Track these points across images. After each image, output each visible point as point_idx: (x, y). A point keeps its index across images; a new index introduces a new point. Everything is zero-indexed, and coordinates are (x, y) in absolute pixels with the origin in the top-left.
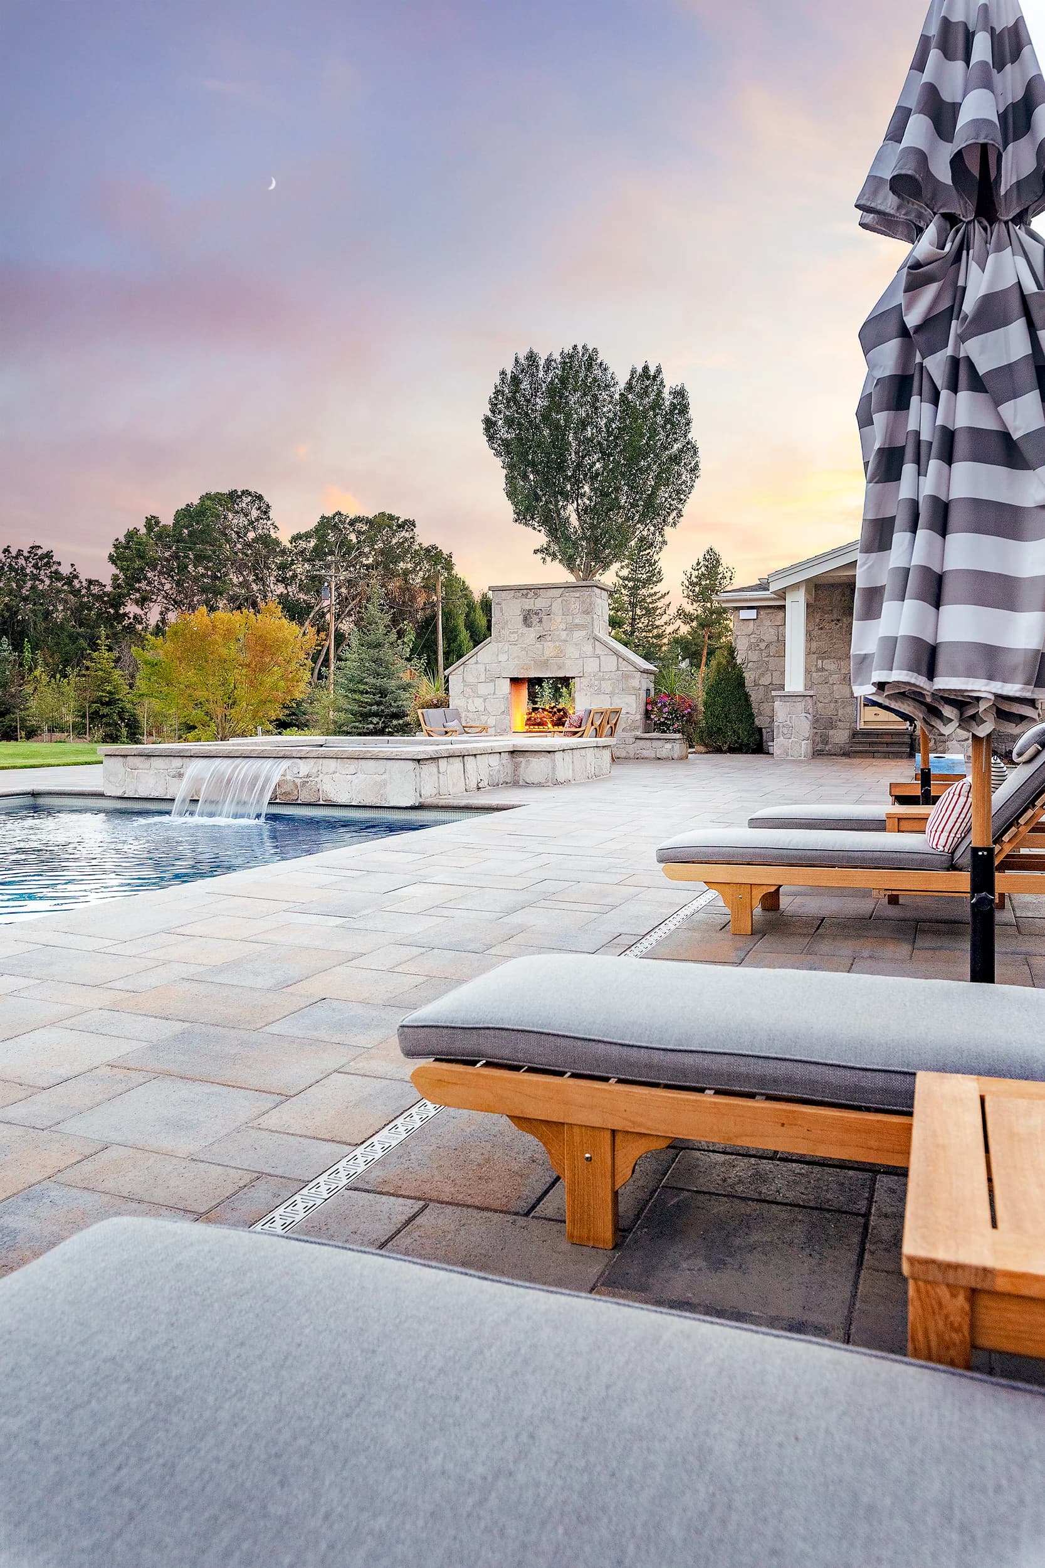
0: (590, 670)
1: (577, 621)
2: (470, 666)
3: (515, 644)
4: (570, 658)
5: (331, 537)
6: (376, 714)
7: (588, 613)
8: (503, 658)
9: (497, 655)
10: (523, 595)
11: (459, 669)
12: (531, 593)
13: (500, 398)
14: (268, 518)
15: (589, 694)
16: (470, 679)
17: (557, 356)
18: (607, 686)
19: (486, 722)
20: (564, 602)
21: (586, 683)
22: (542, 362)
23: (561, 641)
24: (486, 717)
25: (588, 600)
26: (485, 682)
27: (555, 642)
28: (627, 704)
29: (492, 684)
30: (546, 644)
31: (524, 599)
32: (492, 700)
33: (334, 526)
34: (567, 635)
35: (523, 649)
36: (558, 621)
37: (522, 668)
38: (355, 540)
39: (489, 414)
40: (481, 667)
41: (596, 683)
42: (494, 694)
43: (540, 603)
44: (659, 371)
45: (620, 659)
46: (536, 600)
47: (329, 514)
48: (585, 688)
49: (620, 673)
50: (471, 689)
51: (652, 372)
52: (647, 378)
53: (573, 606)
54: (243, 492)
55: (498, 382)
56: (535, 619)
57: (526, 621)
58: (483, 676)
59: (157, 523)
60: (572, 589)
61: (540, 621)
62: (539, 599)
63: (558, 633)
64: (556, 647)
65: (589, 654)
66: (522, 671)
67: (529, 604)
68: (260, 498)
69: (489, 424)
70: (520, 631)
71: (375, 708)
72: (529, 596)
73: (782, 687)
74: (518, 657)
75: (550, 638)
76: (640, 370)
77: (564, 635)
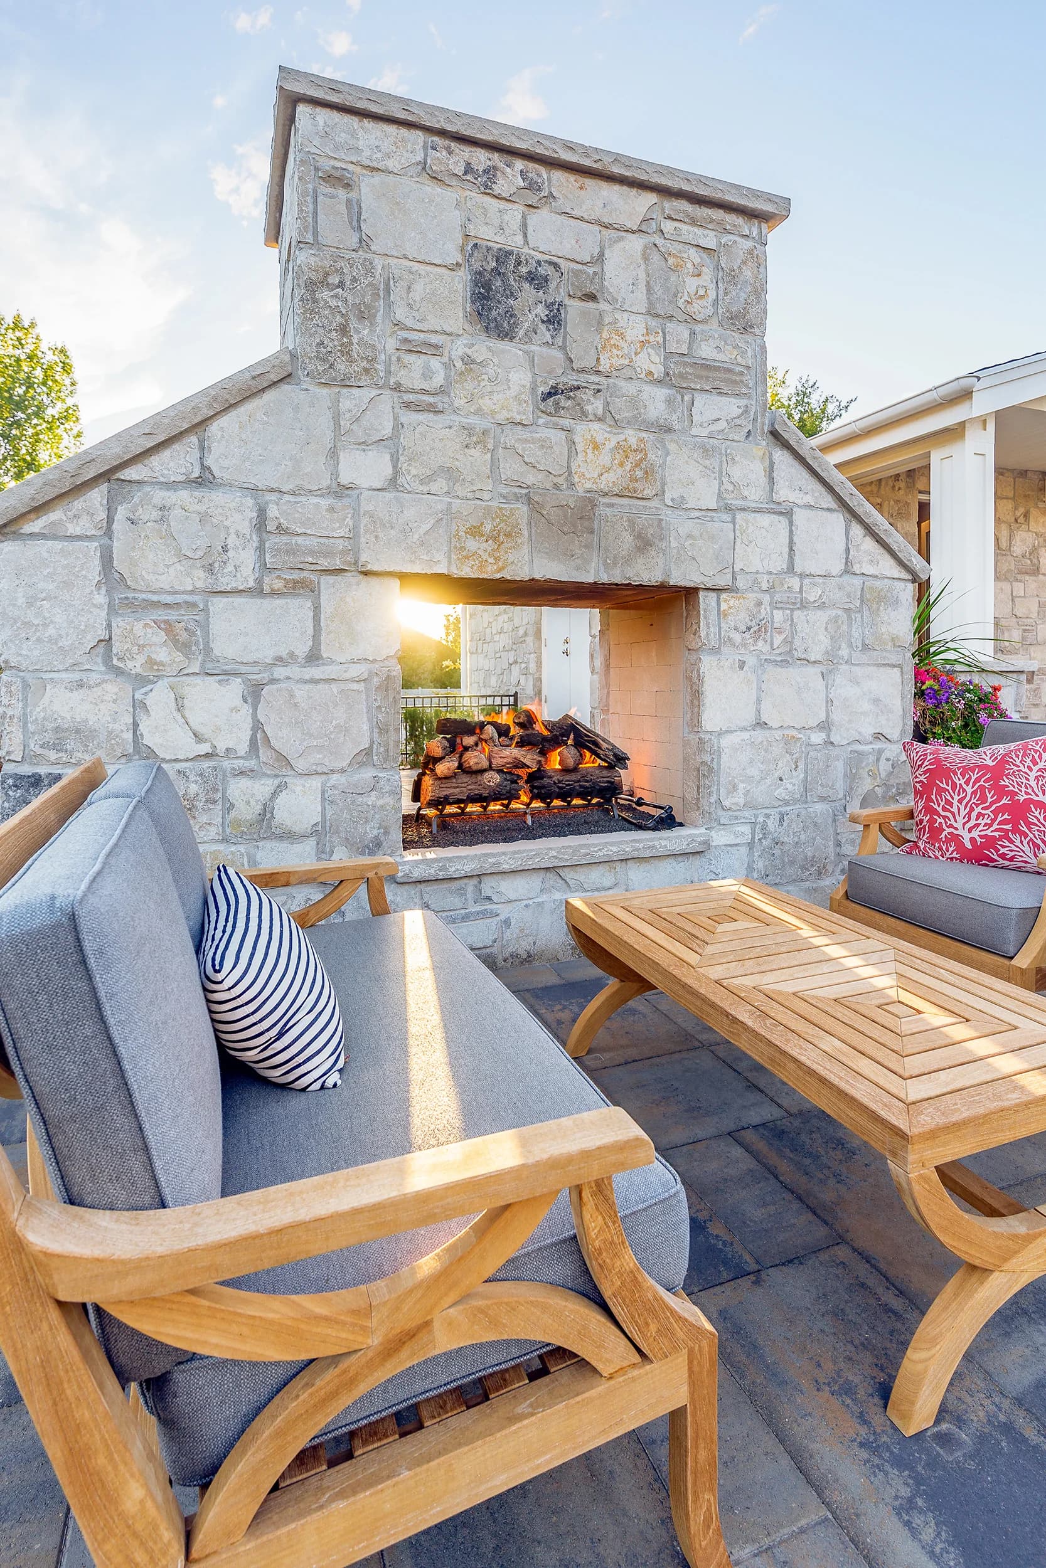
0: (756, 564)
1: (706, 351)
2: (160, 496)
3: (430, 409)
4: (679, 505)
7: (747, 326)
8: (364, 469)
9: (333, 454)
10: (469, 169)
11: (79, 503)
12: (511, 178)
15: (751, 661)
16: (156, 569)
18: (815, 633)
20: (656, 257)
21: (740, 618)
23: (649, 426)
24: (262, 788)
25: (746, 272)
26: (257, 591)
27: (618, 425)
28: (876, 701)
29: (299, 608)
30: (584, 431)
31: (477, 196)
32: (301, 693)
34: (670, 403)
35: (475, 437)
36: (628, 335)
37: (474, 532)
40: (234, 512)
41: (778, 616)
42: (314, 657)
43: (551, 235)
44: (33, 324)
45: (856, 529)
46: (534, 219)
48: (737, 637)
49: (857, 582)
50: (168, 628)
51: (25, 323)
52: (18, 327)
53: (691, 284)
56: (529, 307)
57: (489, 302)
58: (245, 558)
60: (684, 205)
61: (554, 319)
62: (545, 211)
63: (631, 388)
64: (624, 450)
65: (754, 494)
66: (471, 544)
67: (501, 223)
70: (457, 350)
72: (502, 185)
74: (451, 474)
75: (596, 406)
77: (654, 401)
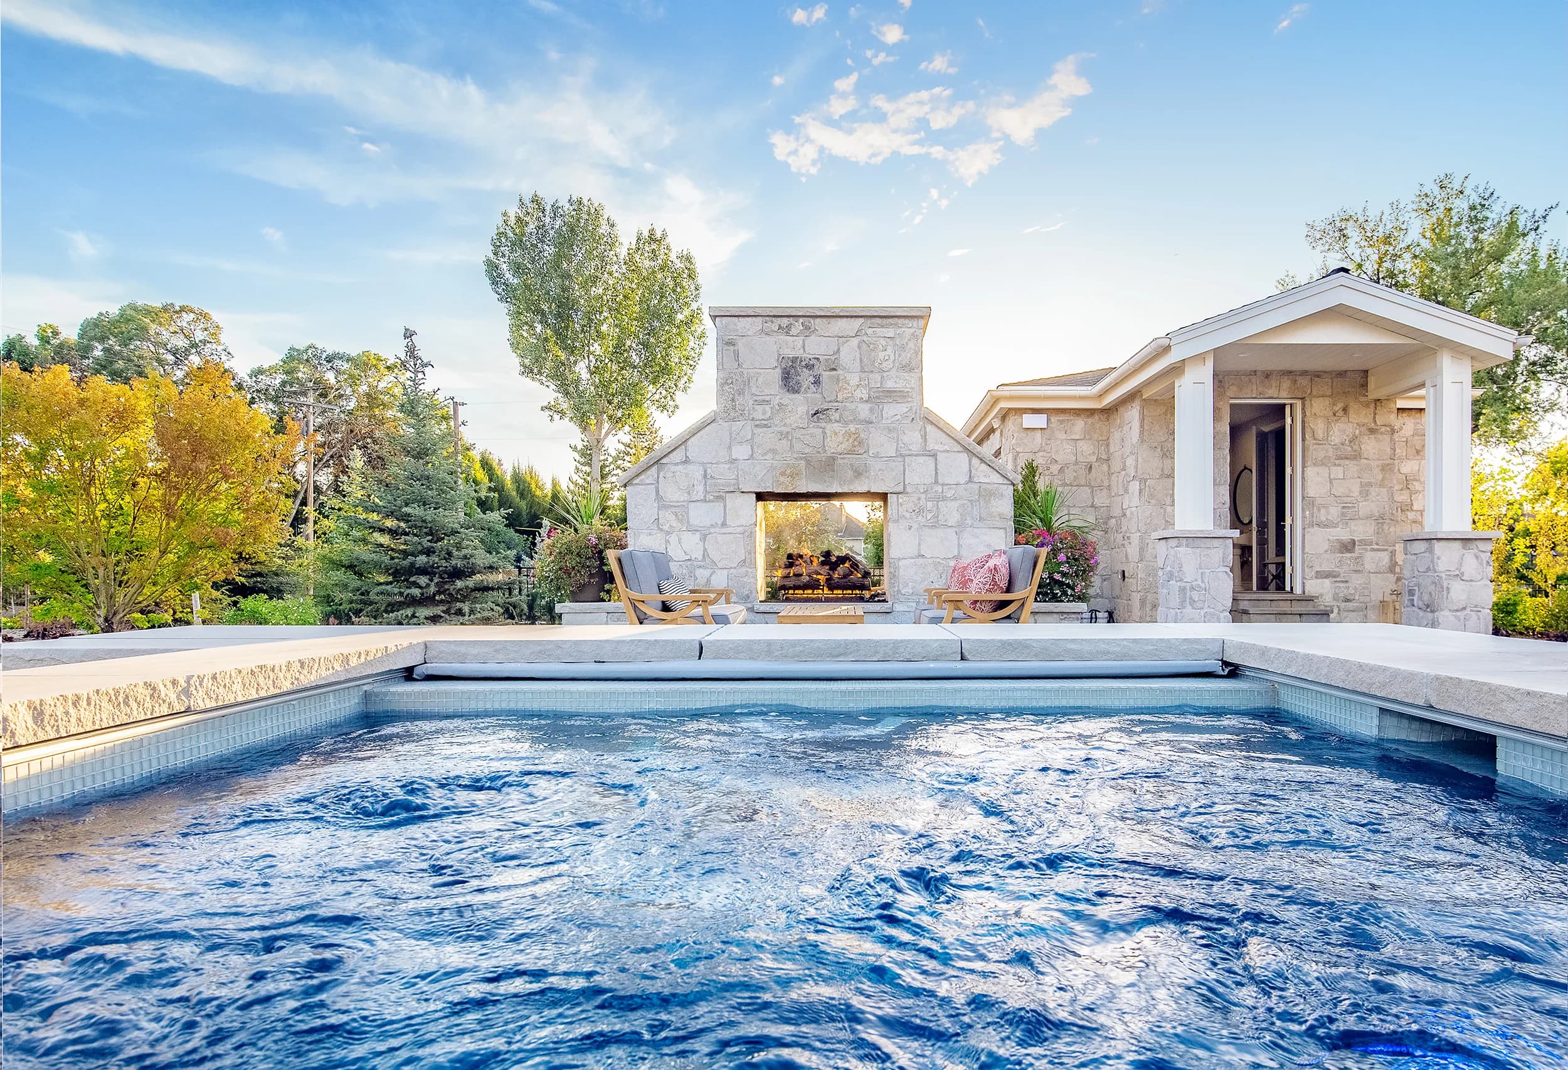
0: (917, 480)
1: (890, 384)
2: (673, 468)
3: (766, 426)
4: (876, 456)
5: (303, 372)
6: (423, 571)
7: (911, 370)
8: (741, 452)
9: (730, 448)
10: (780, 327)
11: (649, 472)
12: (798, 327)
13: (504, 240)
14: (218, 342)
15: (915, 526)
16: (672, 494)
17: (564, 203)
18: (951, 512)
19: (709, 581)
20: (864, 346)
21: (909, 506)
22: (548, 208)
23: (861, 422)
24: (707, 573)
25: (911, 344)
26: (705, 501)
27: (846, 423)
29: (719, 506)
30: (830, 428)
31: (783, 337)
32: (720, 538)
33: (307, 361)
34: (871, 410)
35: (783, 436)
36: (852, 383)
37: (783, 474)
38: (333, 381)
39: (492, 256)
40: (696, 472)
41: (930, 504)
42: (724, 524)
43: (815, 346)
44: (664, 236)
45: (975, 461)
46: (808, 341)
47: (301, 347)
48: (908, 515)
49: (976, 486)
50: (676, 514)
51: (658, 235)
52: (653, 240)
53: (881, 355)
54: (183, 309)
55: (501, 223)
56: (806, 378)
57: (789, 379)
58: (700, 488)
59: (56, 333)
60: (879, 321)
61: (817, 382)
62: (813, 337)
63: (852, 406)
64: (849, 434)
65: (915, 448)
66: (782, 479)
67: (793, 346)
68: (205, 316)
69: (492, 268)
70: (776, 401)
71: (422, 559)
72: (794, 331)
73: (1170, 523)
74: (774, 451)
75: (836, 416)
76: (646, 234)
77: (864, 410)
